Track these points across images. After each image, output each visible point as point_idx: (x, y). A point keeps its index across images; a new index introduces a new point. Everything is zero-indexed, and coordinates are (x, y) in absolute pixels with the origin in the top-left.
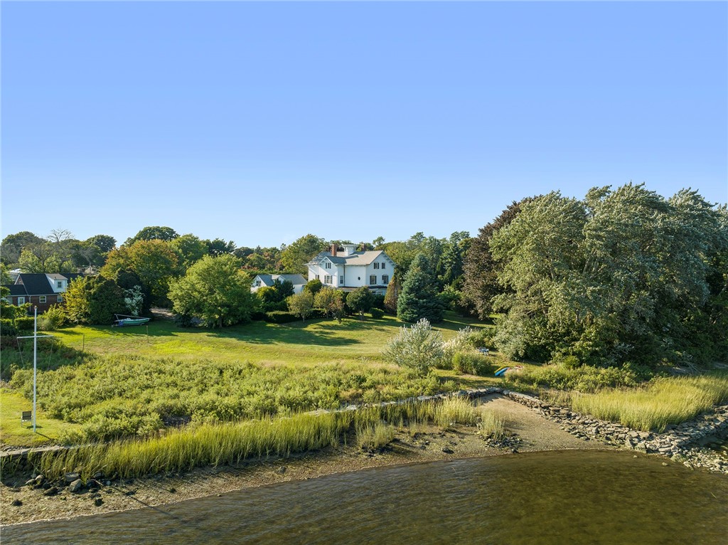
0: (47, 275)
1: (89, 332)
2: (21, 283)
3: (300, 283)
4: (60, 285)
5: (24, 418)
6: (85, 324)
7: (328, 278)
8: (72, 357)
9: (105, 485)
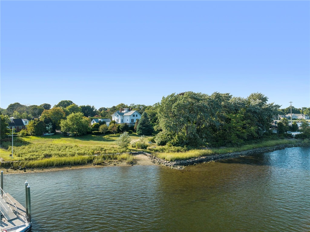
0: (22, 119)
1: (34, 138)
2: (13, 122)
3: (109, 122)
4: (26, 123)
5: (10, 156)
6: (33, 135)
7: (118, 120)
8: (26, 143)
9: (27, 169)
